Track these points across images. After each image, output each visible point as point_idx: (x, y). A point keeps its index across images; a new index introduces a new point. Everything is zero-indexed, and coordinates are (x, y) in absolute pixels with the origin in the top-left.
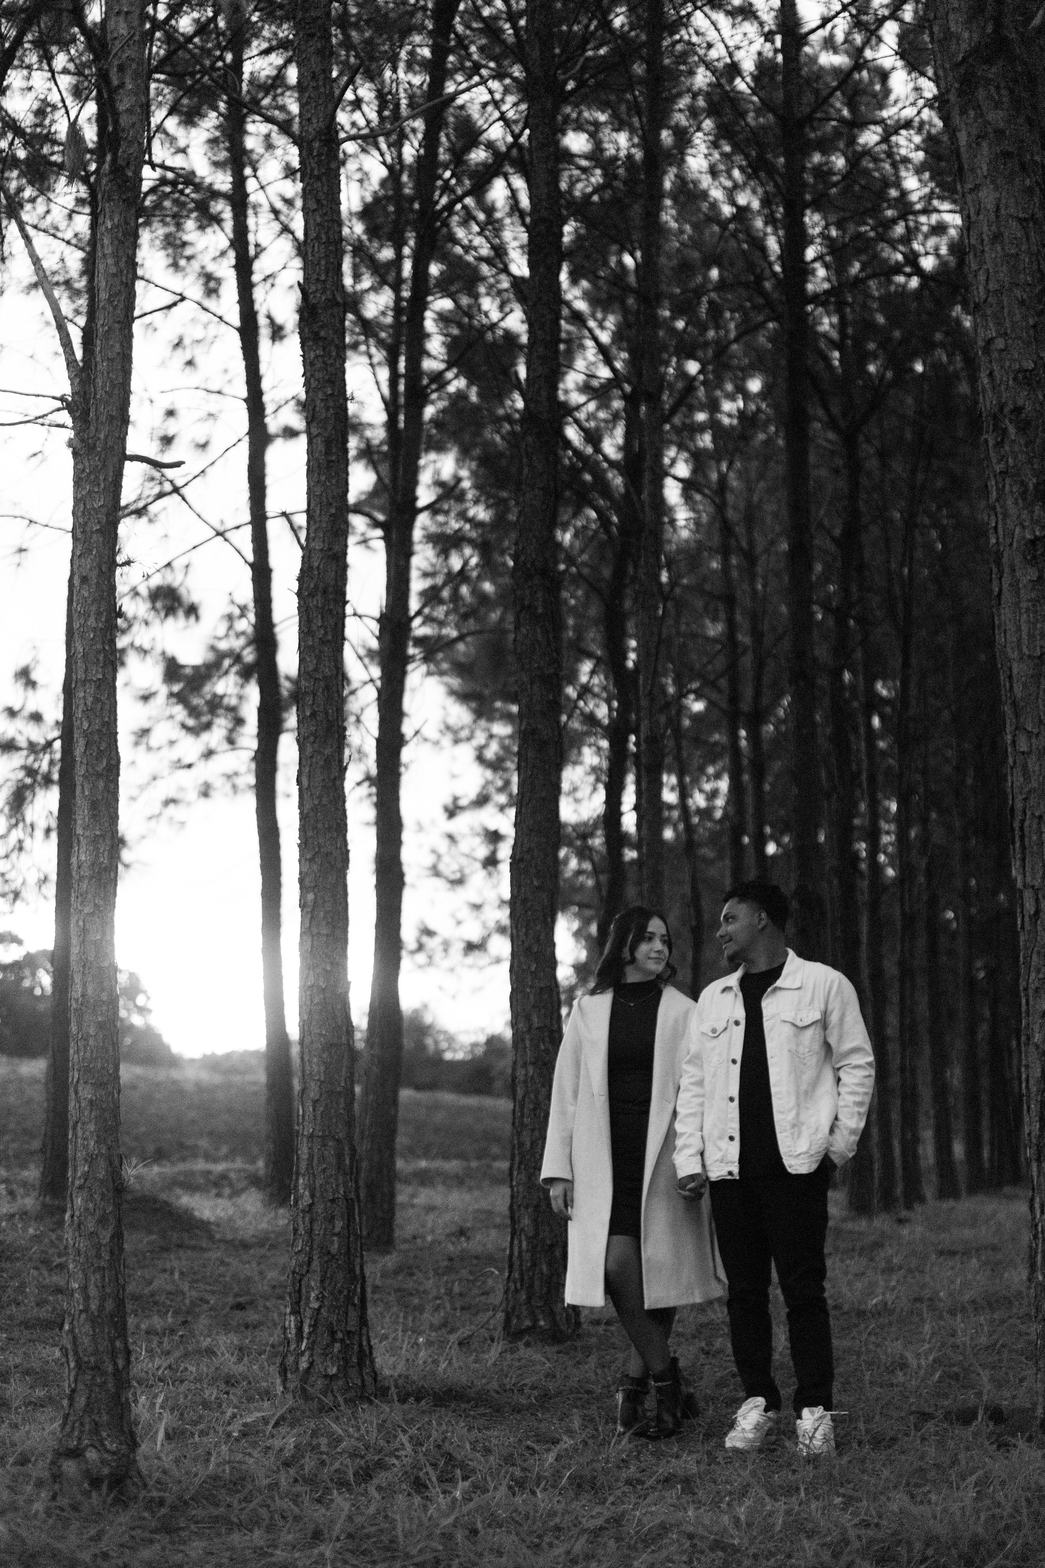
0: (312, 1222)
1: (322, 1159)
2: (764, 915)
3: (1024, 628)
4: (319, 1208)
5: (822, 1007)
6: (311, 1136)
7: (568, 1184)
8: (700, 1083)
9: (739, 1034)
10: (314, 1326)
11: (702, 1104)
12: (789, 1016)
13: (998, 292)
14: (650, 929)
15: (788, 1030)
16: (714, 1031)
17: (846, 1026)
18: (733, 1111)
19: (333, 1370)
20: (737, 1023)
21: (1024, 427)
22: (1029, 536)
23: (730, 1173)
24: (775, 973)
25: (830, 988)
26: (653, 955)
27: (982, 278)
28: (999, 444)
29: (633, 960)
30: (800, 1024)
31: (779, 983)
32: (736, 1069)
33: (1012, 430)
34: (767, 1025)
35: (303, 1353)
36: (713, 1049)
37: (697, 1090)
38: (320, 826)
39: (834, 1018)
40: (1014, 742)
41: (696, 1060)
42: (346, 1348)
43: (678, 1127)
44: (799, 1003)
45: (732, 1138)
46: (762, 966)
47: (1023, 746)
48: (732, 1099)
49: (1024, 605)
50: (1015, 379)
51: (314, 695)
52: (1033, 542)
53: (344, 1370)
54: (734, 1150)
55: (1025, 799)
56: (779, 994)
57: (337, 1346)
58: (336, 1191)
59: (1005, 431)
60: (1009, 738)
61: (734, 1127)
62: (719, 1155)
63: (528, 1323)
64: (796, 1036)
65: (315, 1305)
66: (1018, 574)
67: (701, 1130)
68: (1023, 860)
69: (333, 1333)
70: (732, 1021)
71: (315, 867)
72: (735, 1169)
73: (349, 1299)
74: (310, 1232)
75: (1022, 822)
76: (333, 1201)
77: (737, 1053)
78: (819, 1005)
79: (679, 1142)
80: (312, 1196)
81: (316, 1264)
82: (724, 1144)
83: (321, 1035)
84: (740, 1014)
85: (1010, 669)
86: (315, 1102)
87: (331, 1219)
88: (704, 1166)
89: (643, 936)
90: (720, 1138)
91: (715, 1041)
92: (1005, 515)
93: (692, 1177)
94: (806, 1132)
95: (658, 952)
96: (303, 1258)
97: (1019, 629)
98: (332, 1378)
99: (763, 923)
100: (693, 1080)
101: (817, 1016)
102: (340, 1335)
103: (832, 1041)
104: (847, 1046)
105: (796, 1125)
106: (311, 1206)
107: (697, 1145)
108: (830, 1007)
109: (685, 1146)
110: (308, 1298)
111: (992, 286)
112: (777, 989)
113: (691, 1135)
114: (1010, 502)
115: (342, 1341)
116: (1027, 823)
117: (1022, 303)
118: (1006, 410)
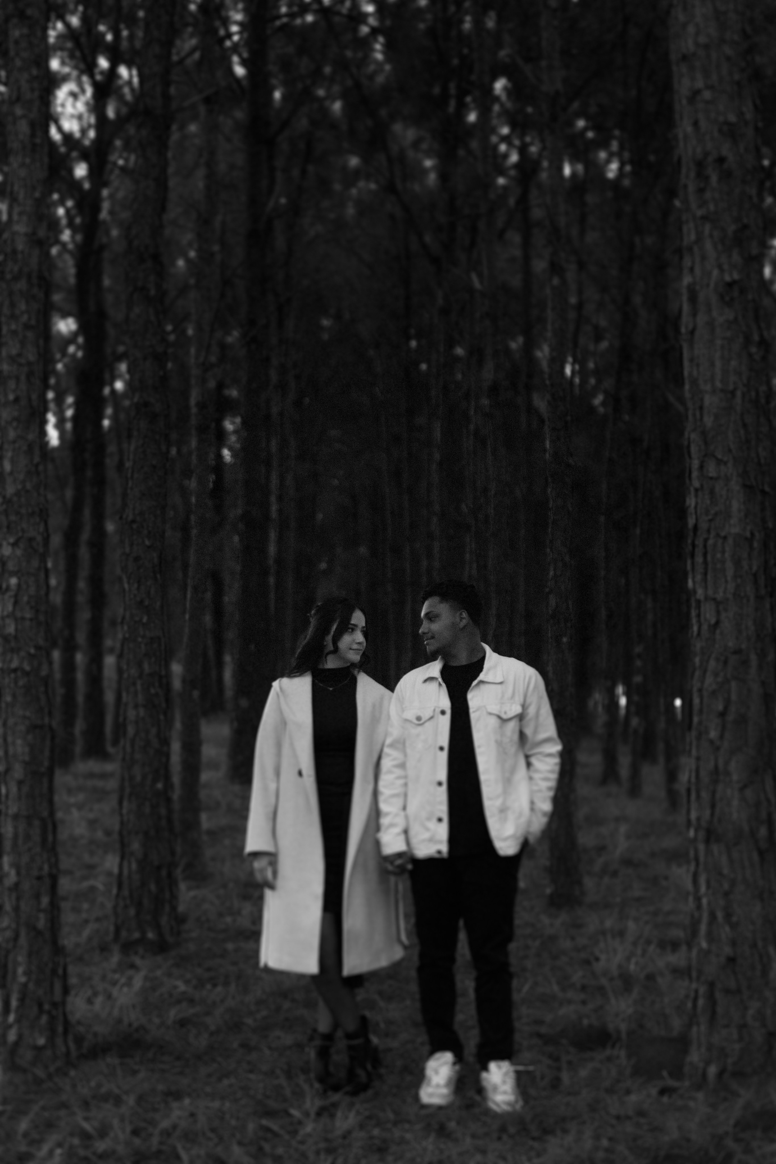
0: (18, 899)
1: (28, 837)
2: (465, 615)
3: (718, 364)
4: (26, 886)
5: (522, 700)
6: (16, 817)
7: (272, 858)
8: (402, 766)
9: (445, 722)
10: (22, 1000)
11: (406, 785)
12: (494, 708)
13: (707, 47)
14: (353, 622)
15: (493, 722)
16: (419, 718)
17: (541, 719)
18: (442, 794)
19: (41, 1041)
20: (443, 713)
21: (726, 175)
22: (727, 278)
23: (439, 852)
24: (477, 666)
25: (529, 684)
26: (355, 646)
27: (691, 29)
28: (701, 191)
29: (336, 650)
30: (505, 717)
31: (482, 677)
32: (444, 757)
33: (714, 179)
34: (473, 716)
35: (10, 1026)
36: (418, 735)
37: (399, 772)
38: (23, 511)
39: (531, 711)
40: (701, 467)
41: (400, 744)
42: (52, 1019)
43: (383, 807)
44: (503, 696)
45: (440, 820)
46: (462, 659)
47: (712, 470)
48: (440, 784)
49: (719, 342)
50: (720, 131)
51: (18, 379)
52: (730, 285)
53: (51, 1039)
54: (442, 831)
55: (710, 521)
56: (483, 687)
57: (44, 1019)
58: (41, 869)
59: (707, 178)
60: (696, 463)
61: (442, 809)
62: (426, 835)
63: (137, 935)
64: (501, 727)
65: (22, 979)
66: (715, 313)
67: (404, 808)
68: (705, 574)
69: (40, 1005)
70: (438, 710)
71: (19, 552)
72: (444, 848)
73: (54, 972)
74: (17, 909)
75: (706, 540)
76: (39, 878)
77: (444, 740)
78: (519, 699)
79: (384, 821)
80: (18, 874)
81: (23, 940)
82: (433, 825)
83: (24, 717)
84: (445, 703)
85: (702, 400)
86: (20, 783)
87: (37, 896)
88: (408, 842)
89: (346, 627)
90: (429, 819)
91: (420, 729)
92: (704, 258)
93: (400, 855)
94: (511, 817)
95: (359, 643)
96: (8, 934)
97: (712, 364)
98: (39, 1049)
99: (464, 622)
100: (395, 763)
101: (517, 709)
102: (46, 1007)
103: (528, 731)
104: (542, 736)
105: (503, 810)
106: (17, 885)
107: (401, 824)
108: (528, 701)
109: (392, 825)
110: (15, 972)
111: (702, 40)
112: (482, 682)
113: (396, 815)
114: (708, 245)
115: (49, 1013)
116: (711, 542)
117: (728, 59)
118: (710, 159)
